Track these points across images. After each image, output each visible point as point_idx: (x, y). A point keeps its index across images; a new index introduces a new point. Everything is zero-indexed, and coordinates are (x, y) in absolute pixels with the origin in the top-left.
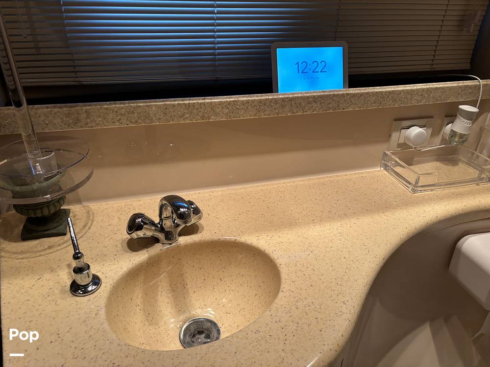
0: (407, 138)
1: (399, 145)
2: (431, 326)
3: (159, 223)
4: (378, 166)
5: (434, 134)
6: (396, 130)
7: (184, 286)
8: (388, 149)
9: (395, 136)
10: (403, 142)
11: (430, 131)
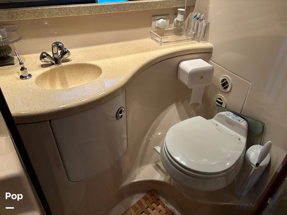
0: (158, 24)
1: (156, 28)
2: (176, 104)
3: (53, 57)
4: (148, 38)
5: (170, 23)
6: (154, 21)
7: (67, 83)
8: (152, 29)
9: (153, 23)
10: (157, 26)
11: (168, 21)
